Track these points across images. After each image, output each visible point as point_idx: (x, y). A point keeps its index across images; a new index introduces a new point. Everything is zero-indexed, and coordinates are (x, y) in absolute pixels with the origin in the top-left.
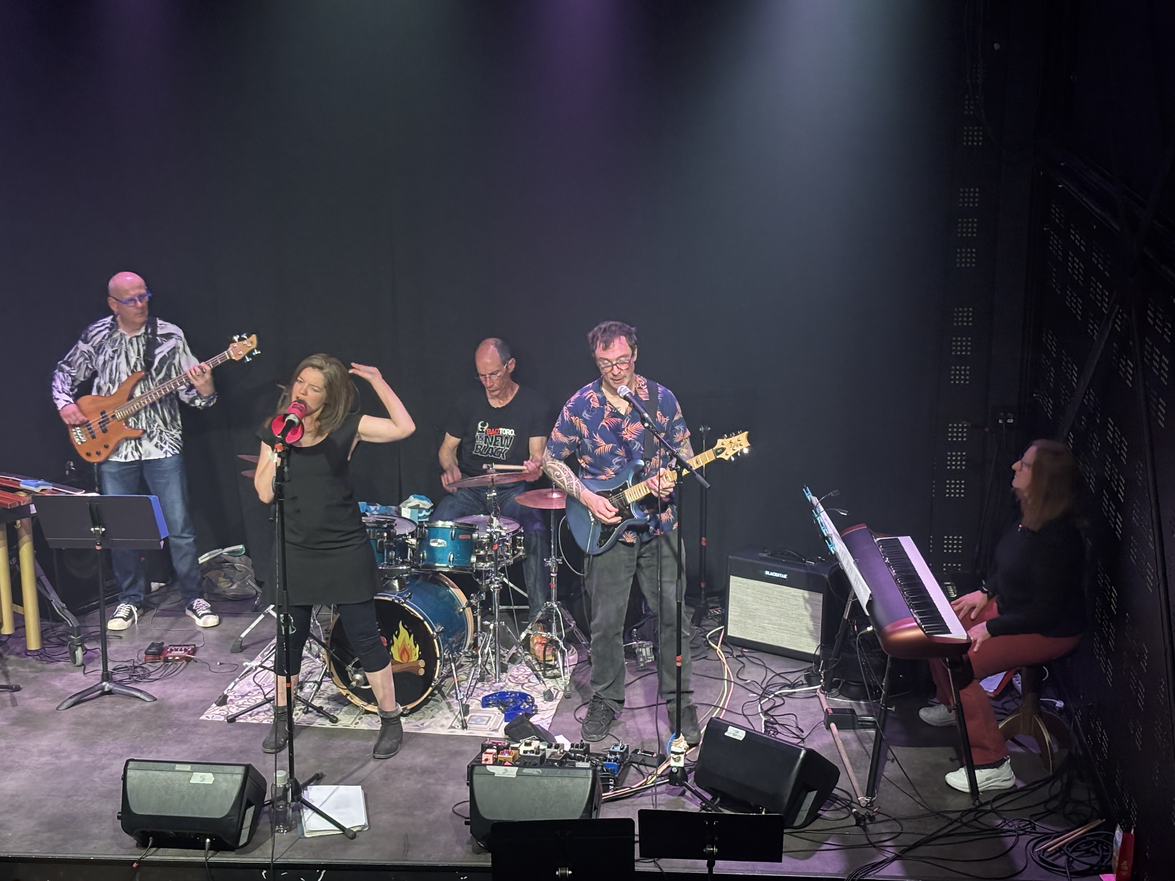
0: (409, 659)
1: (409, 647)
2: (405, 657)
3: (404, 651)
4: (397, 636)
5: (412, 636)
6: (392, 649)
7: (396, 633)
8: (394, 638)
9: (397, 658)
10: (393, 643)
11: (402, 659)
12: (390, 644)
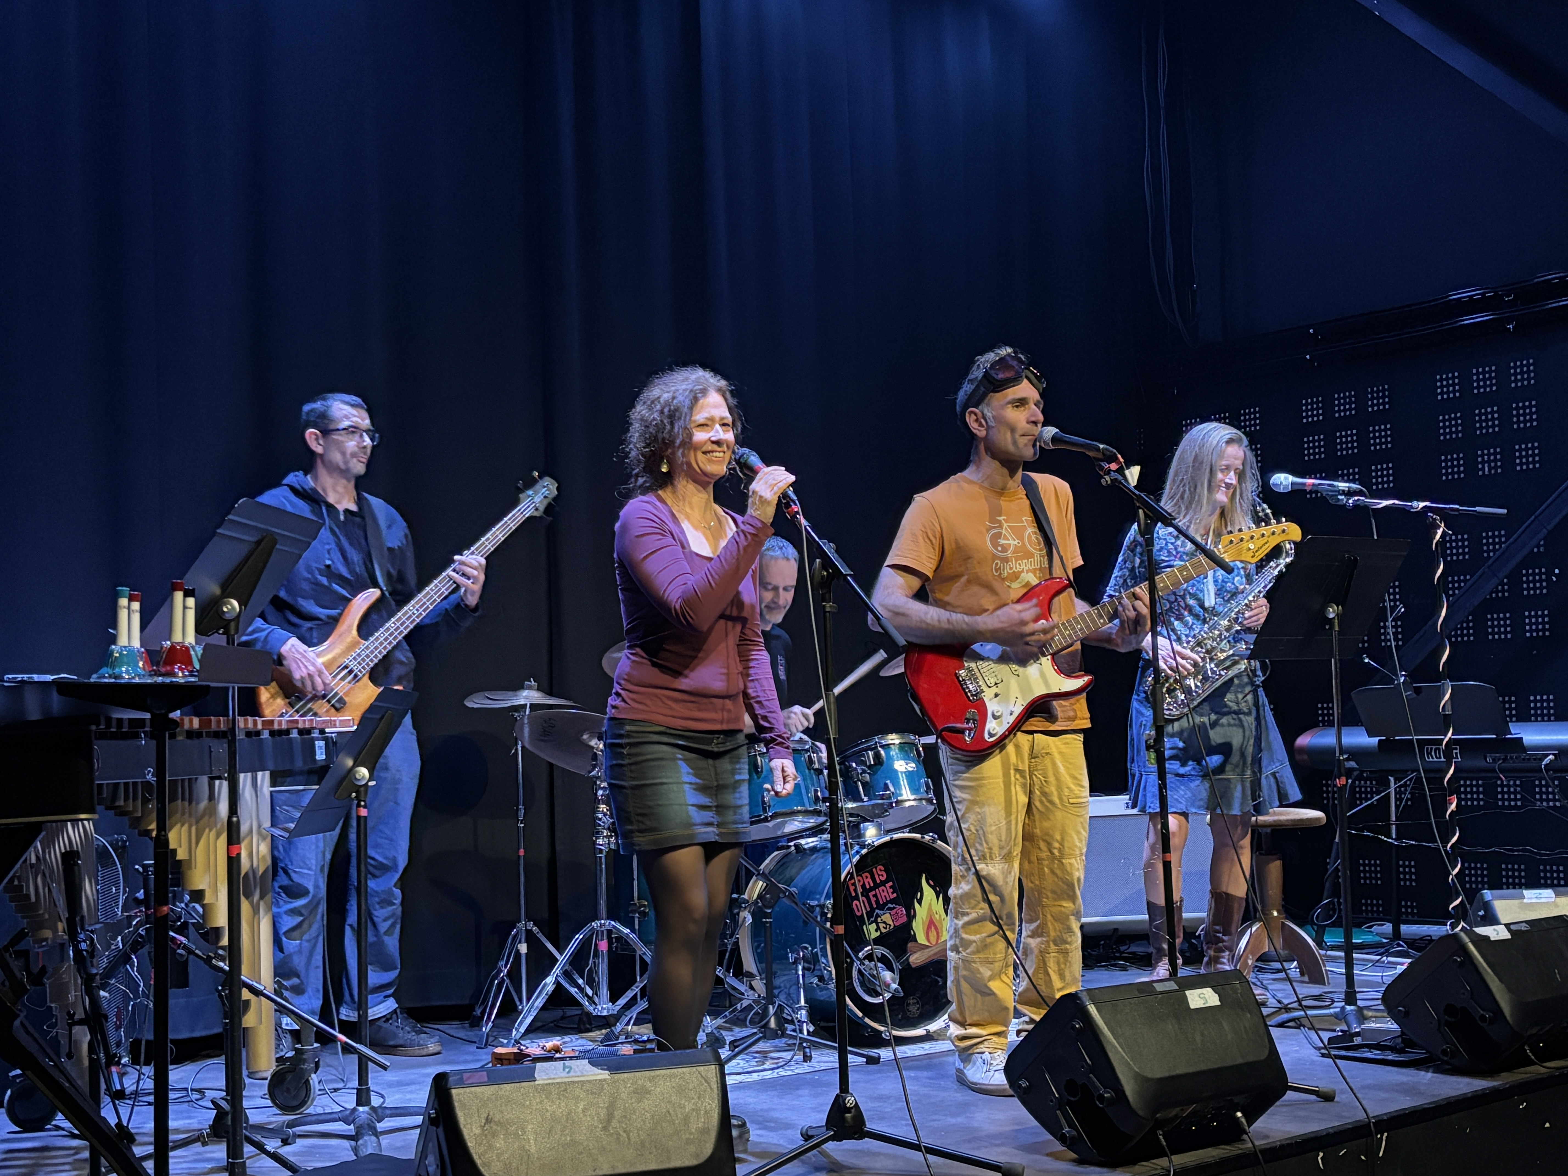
0: (938, 937)
1: (937, 916)
2: (933, 934)
3: (931, 924)
4: (920, 902)
5: (941, 896)
6: (914, 924)
7: (919, 894)
8: (917, 905)
9: (921, 939)
10: (915, 916)
11: (929, 941)
12: (911, 916)
